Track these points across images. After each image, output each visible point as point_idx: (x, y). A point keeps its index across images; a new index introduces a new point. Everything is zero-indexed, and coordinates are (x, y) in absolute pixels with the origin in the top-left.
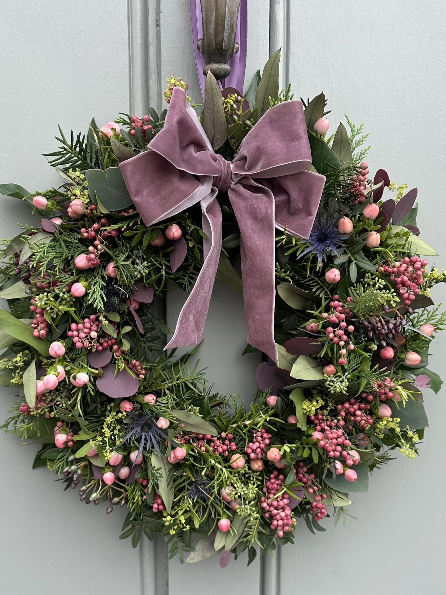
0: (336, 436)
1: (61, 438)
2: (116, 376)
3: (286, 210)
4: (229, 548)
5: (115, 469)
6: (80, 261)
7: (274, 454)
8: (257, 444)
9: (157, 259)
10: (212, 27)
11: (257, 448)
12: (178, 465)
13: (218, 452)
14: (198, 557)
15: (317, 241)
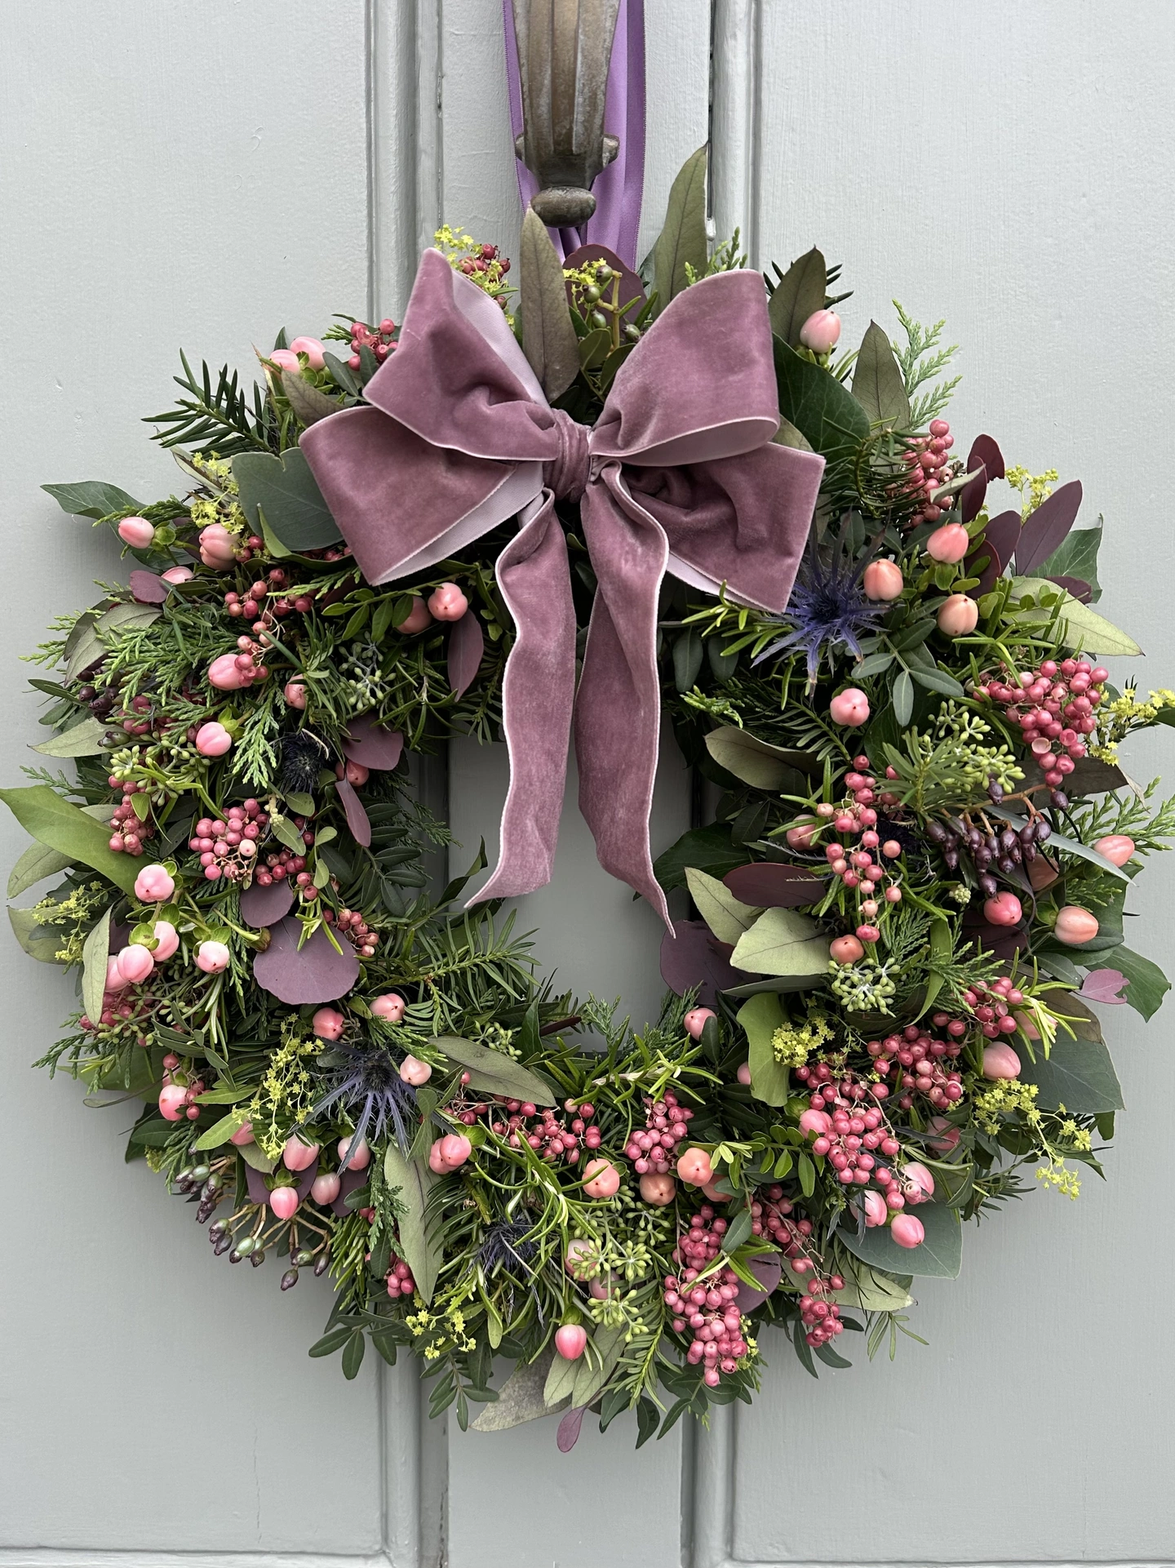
0: (860, 1127)
1: (173, 1095)
2: (303, 947)
3: (728, 541)
4: (581, 1403)
5: (301, 1180)
6: (221, 672)
7: (696, 1164)
8: (655, 1135)
9: (412, 663)
10: (544, 101)
11: (655, 1145)
12: (455, 1178)
13: (553, 1152)
14: (505, 1418)
15: (810, 619)
